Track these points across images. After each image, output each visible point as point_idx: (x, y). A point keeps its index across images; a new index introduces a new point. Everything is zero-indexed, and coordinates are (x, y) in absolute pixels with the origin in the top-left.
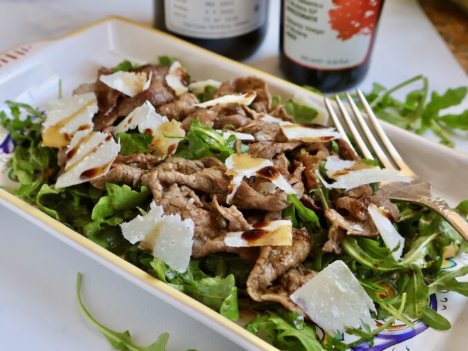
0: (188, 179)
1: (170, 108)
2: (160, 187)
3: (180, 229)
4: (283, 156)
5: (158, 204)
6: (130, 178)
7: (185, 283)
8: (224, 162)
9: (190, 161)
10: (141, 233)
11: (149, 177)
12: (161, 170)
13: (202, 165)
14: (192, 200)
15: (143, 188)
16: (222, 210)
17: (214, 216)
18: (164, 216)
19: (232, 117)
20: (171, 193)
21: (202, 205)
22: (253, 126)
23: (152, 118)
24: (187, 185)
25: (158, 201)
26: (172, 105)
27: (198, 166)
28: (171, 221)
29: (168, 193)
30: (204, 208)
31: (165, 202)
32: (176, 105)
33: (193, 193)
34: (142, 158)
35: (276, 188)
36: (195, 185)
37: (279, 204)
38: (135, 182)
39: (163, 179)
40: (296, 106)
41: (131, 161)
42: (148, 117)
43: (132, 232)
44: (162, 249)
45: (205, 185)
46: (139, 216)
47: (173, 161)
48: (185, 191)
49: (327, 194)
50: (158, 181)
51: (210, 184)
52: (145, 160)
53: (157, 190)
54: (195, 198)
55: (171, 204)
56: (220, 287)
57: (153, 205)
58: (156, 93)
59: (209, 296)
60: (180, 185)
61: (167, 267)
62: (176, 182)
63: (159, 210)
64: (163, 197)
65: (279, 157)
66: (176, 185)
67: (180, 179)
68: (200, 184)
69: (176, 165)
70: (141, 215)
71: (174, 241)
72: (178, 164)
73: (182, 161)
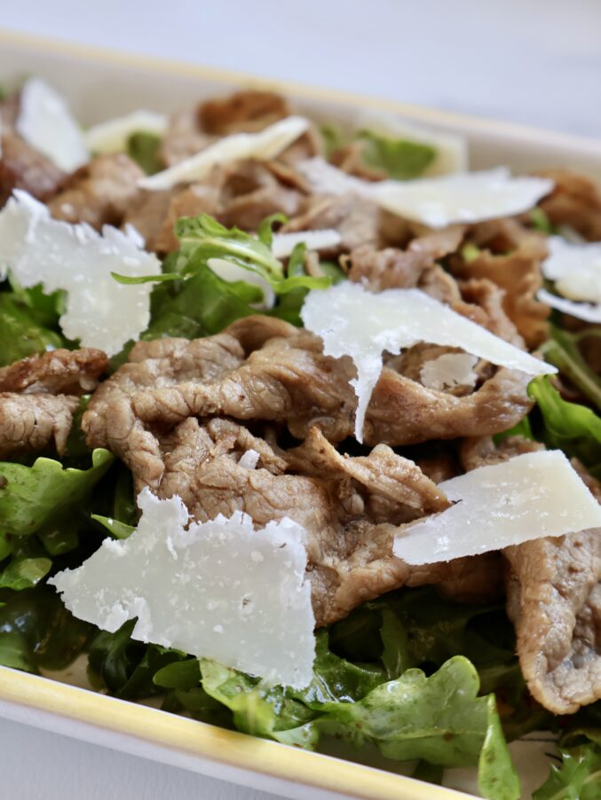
0: (223, 396)
1: (74, 205)
2: (150, 440)
3: (256, 556)
4: (439, 272)
5: (162, 492)
6: (42, 430)
7: (314, 713)
8: (299, 324)
9: (202, 341)
10: (130, 593)
11: (104, 416)
12: (128, 384)
13: (235, 344)
14: (251, 456)
15: (98, 455)
16: (353, 466)
17: (332, 486)
18: (193, 526)
19: (257, 197)
20: (189, 450)
21: (283, 465)
22: (327, 210)
23: (47, 238)
24: (222, 415)
25: (156, 483)
26: (78, 196)
27: (227, 349)
28: (222, 536)
29: (180, 451)
30: (292, 471)
31: (182, 481)
32: (88, 195)
33: (245, 434)
34: (66, 363)
35: (474, 367)
36: (246, 408)
37: (505, 411)
38: (60, 439)
39: (152, 412)
40: (381, 145)
41: (33, 377)
42: (31, 237)
43: (101, 595)
44: (218, 629)
45: (275, 402)
46: (107, 542)
47: (151, 352)
48: (224, 432)
49: (576, 352)
50: (138, 423)
51: (286, 396)
52: (74, 367)
53: (145, 450)
54: (259, 448)
55: (200, 485)
56: (431, 701)
57: (146, 499)
58: (25, 168)
59: (403, 736)
60: (204, 419)
61: (253, 681)
62: (192, 413)
63: (172, 512)
64: (168, 470)
65: (431, 278)
66: (194, 421)
67: (199, 401)
68: (261, 403)
69: (167, 362)
70: (114, 537)
71: (246, 596)
72: (170, 356)
73: (180, 347)
